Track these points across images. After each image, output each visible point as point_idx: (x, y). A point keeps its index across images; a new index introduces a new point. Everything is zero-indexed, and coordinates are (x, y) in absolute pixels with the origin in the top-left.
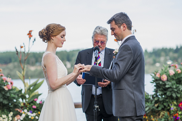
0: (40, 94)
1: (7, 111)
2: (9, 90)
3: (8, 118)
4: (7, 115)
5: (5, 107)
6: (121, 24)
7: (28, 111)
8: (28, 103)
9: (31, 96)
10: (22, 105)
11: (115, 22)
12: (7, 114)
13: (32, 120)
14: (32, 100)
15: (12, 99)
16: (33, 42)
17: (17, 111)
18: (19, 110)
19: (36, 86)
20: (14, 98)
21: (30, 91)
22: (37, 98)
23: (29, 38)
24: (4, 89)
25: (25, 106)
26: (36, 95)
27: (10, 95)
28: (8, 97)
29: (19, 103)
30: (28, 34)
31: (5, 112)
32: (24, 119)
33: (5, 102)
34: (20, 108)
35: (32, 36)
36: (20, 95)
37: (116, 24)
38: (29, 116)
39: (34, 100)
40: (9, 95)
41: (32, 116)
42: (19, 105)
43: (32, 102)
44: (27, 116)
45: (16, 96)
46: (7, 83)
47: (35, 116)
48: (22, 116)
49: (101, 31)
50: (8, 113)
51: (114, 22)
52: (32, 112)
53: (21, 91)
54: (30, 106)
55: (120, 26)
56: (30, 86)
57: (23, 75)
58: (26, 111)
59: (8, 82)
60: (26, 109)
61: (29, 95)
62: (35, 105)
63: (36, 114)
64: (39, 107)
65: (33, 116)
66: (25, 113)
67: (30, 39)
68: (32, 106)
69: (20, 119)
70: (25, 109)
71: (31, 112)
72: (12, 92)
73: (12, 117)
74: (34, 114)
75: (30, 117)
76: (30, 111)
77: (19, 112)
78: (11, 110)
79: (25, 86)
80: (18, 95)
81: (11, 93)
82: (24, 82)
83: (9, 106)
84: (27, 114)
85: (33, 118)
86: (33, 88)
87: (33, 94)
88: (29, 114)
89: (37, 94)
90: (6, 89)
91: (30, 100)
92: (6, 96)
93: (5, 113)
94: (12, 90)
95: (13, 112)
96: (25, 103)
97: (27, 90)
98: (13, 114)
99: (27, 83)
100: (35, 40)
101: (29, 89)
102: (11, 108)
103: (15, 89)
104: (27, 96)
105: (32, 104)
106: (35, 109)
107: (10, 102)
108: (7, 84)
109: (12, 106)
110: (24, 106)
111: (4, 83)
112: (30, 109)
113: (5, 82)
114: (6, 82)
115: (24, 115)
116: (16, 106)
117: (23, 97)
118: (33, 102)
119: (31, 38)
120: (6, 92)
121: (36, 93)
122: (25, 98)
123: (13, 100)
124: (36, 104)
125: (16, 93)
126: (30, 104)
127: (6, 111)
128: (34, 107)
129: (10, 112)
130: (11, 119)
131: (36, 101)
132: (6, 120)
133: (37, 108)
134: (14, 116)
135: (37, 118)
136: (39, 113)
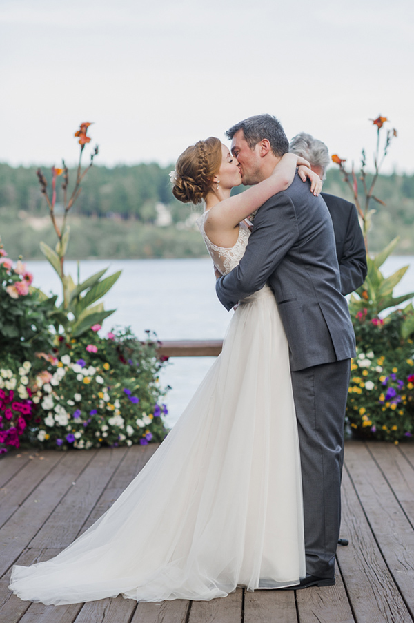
0: (110, 313)
1: (15, 359)
2: (22, 298)
3: (19, 378)
4: (16, 371)
5: (7, 348)
7: (73, 361)
8: (71, 339)
9: (82, 317)
10: (55, 343)
11: (245, 134)
12: (14, 368)
13: (86, 385)
14: (85, 329)
15: (29, 323)
16: (92, 157)
17: (43, 358)
18: (46, 357)
19: (97, 287)
20: (34, 321)
21: (78, 302)
22: (100, 323)
23: (79, 146)
24: (7, 295)
25: (63, 346)
26: (96, 314)
27: (25, 312)
28: (18, 317)
29: (49, 336)
30: (78, 134)
31: (7, 363)
32: (62, 382)
33: (10, 332)
34: (51, 352)
35: (88, 140)
36: (50, 313)
38: (76, 374)
39: (91, 330)
40: (21, 313)
41: (84, 376)
42: (49, 341)
43: (85, 335)
44: (71, 376)
45: (42, 317)
46: (15, 277)
47: (95, 376)
48: (55, 375)
50: (19, 364)
52: (85, 362)
53: (54, 299)
54: (80, 344)
56: (81, 288)
57: (59, 254)
58: (66, 359)
59: (18, 275)
60: (68, 354)
61: (76, 314)
62: (93, 343)
63: (98, 369)
64: (105, 349)
65: (89, 376)
66: (65, 366)
67: (83, 147)
68: (86, 346)
69: (50, 383)
70: (64, 355)
71: (81, 364)
72: (28, 303)
73: (27, 375)
74: (92, 370)
75: (79, 378)
76: (77, 360)
77: (49, 364)
78: (27, 355)
79: (65, 287)
80: (45, 312)
81: (27, 306)
82: (62, 276)
83: (19, 345)
84: (72, 370)
85: (88, 381)
86: (88, 293)
87: (90, 309)
88: (77, 368)
89: (99, 310)
90: (14, 295)
91: (78, 328)
92: (11, 314)
93: (7, 365)
94: (29, 297)
95: (30, 361)
96: (64, 335)
97: (69, 299)
98: (31, 369)
99: (70, 277)
100: (96, 151)
101: (77, 297)
102: (26, 349)
103: (37, 292)
104: (70, 316)
105: (85, 341)
106: (93, 356)
107: (24, 333)
108: (14, 281)
109: (28, 345)
110: (61, 346)
111: (9, 277)
112: (78, 354)
113: (9, 273)
114: (13, 273)
115: (61, 373)
116: (40, 345)
117: (59, 319)
118: (89, 335)
119: (87, 146)
120: (12, 302)
121: (97, 307)
122: (64, 321)
123: (31, 328)
124: (97, 340)
125: (38, 306)
126: (78, 339)
127: (12, 358)
128: (92, 348)
129: (22, 361)
130: (25, 380)
131: (95, 333)
132: (11, 385)
133: (100, 353)
134: (33, 374)
135: (100, 380)
136: (106, 366)
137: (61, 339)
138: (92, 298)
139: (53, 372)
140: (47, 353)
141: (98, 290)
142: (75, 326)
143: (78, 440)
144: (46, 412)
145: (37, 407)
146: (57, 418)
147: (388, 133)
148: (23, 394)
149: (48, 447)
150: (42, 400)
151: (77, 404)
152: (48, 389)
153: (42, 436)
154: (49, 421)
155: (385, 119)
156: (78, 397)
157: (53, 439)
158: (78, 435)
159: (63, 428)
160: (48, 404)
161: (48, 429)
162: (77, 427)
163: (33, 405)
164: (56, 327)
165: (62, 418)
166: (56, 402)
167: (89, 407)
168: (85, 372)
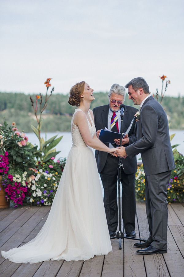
0: (58, 153)
1: (21, 170)
2: (24, 147)
3: (22, 178)
4: (21, 175)
5: (18, 166)
6: (138, 88)
7: (43, 171)
8: (43, 163)
9: (47, 154)
10: (37, 164)
11: (133, 87)
12: (20, 174)
13: (49, 181)
14: (48, 159)
15: (27, 157)
16: (51, 92)
17: (32, 170)
18: (33, 170)
19: (53, 143)
20: (29, 155)
21: (45, 148)
22: (54, 156)
23: (46, 88)
24: (18, 145)
25: (40, 166)
26: (53, 153)
27: (25, 152)
28: (22, 154)
29: (34, 161)
30: (46, 83)
31: (18, 172)
32: (39, 179)
33: (19, 160)
34: (35, 168)
35: (50, 85)
36: (35, 153)
37: (133, 88)
38: (45, 176)
39: (51, 159)
40: (23, 152)
41: (48, 177)
42: (34, 163)
43: (48, 161)
44: (43, 177)
45: (31, 154)
46: (21, 139)
47: (52, 177)
48: (37, 177)
49: (119, 91)
50: (22, 172)
51: (131, 86)
52: (48, 172)
53: (36, 148)
54: (46, 165)
55: (137, 90)
56: (47, 143)
57: (38, 130)
58: (41, 171)
59: (22, 138)
60: (42, 169)
61: (45, 153)
62: (52, 164)
63: (53, 174)
64: (56, 167)
65: (50, 177)
66: (40, 173)
67: (48, 88)
68: (49, 165)
69: (35, 180)
70: (40, 169)
71: (47, 172)
72: (26, 149)
73: (26, 177)
74: (51, 175)
75: (46, 178)
76: (45, 171)
77: (34, 172)
78: (25, 169)
79: (41, 142)
80: (33, 152)
81: (26, 150)
82: (40, 138)
83: (22, 165)
84: (43, 175)
85: (49, 179)
86: (49, 145)
87: (50, 151)
88: (45, 174)
89: (54, 152)
90: (21, 145)
91: (46, 158)
92: (19, 153)
93: (18, 173)
94: (26, 146)
95: (27, 171)
96: (40, 161)
97: (42, 147)
98: (27, 174)
99: (43, 138)
100: (53, 89)
101: (45, 146)
102: (25, 166)
103: (30, 145)
104: (43, 154)
105: (48, 163)
106: (51, 169)
107: (24, 160)
108: (21, 140)
109: (26, 165)
110: (39, 165)
111: (18, 139)
112: (46, 169)
113: (18, 137)
114: (20, 137)
115: (39, 176)
116: (31, 165)
117: (38, 155)
118: (49, 161)
119: (49, 87)
120: (20, 148)
121: (53, 150)
122: (40, 156)
123: (27, 158)
124: (53, 163)
125: (30, 150)
126: (45, 163)
127: (19, 170)
128: (51, 166)
129: (24, 172)
130: (25, 179)
131: (53, 160)
132: (19, 181)
133: (54, 168)
134: (28, 176)
135: (54, 179)
136: (57, 173)
137: (39, 163)
138: (51, 147)
139: (36, 175)
140: (33, 168)
141: (54, 144)
142: (44, 158)
143: (46, 202)
144: (33, 191)
145: (29, 189)
146: (37, 193)
147: (167, 82)
148: (24, 184)
149: (34, 205)
150: (31, 186)
151: (45, 188)
152: (34, 182)
153: (32, 200)
154: (34, 195)
155: (166, 77)
156: (45, 185)
157: (35, 202)
158: (45, 200)
159: (40, 197)
160: (34, 188)
161: (34, 198)
162: (45, 197)
163: (28, 188)
164: (37, 158)
165: (39, 194)
166: (37, 187)
167: (50, 190)
168: (48, 175)
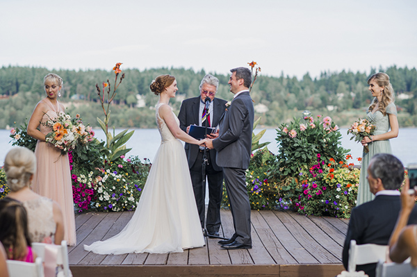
0: (129, 150)
1: (86, 170)
2: (90, 142)
3: (88, 178)
4: (87, 175)
5: (82, 165)
7: (111, 172)
8: (111, 162)
9: (115, 152)
10: (103, 163)
12: (85, 174)
13: (118, 182)
14: (117, 157)
16: (121, 79)
17: (98, 170)
18: (100, 170)
19: (122, 139)
20: (95, 153)
21: (114, 145)
22: (124, 155)
25: (107, 165)
26: (122, 150)
29: (101, 160)
30: (115, 69)
31: (83, 171)
32: (107, 181)
33: (84, 158)
34: (102, 167)
35: (120, 71)
36: (101, 150)
38: (114, 177)
39: (120, 158)
41: (117, 178)
43: (117, 160)
44: (111, 178)
45: (98, 152)
47: (122, 178)
48: (104, 178)
49: (211, 81)
50: (88, 172)
52: (117, 172)
53: (104, 142)
54: (115, 164)
56: (115, 139)
57: (106, 123)
58: (108, 171)
60: (109, 169)
61: (113, 150)
62: (121, 163)
63: (123, 175)
64: (126, 166)
65: (119, 178)
66: (108, 174)
68: (118, 165)
69: (101, 181)
70: (107, 169)
71: (115, 173)
72: (92, 145)
74: (120, 176)
75: (115, 179)
76: (113, 171)
77: (101, 172)
78: (91, 168)
79: (108, 138)
80: (99, 149)
82: (107, 133)
83: (88, 164)
84: (111, 175)
85: (119, 180)
86: (118, 141)
87: (119, 148)
88: (114, 175)
89: (124, 149)
91: (114, 157)
93: (83, 173)
94: (93, 142)
95: (93, 171)
96: (107, 160)
97: (109, 144)
98: (93, 175)
99: (110, 134)
101: (113, 143)
102: (91, 166)
103: (96, 140)
104: (110, 151)
105: (117, 163)
106: (121, 169)
107: (90, 158)
109: (92, 164)
112: (114, 168)
115: (106, 177)
116: (97, 164)
117: (105, 152)
118: (119, 160)
121: (122, 147)
122: (108, 153)
124: (123, 162)
125: (96, 146)
126: (114, 162)
128: (121, 166)
130: (91, 179)
131: (122, 159)
132: (84, 182)
133: (124, 168)
134: (94, 177)
135: (124, 180)
136: (127, 174)
137: (106, 162)
138: (120, 144)
139: (103, 176)
140: (100, 168)
142: (112, 156)
143: (114, 207)
144: (100, 194)
145: (95, 192)
146: (104, 197)
147: (257, 69)
148: (90, 186)
149: (99, 210)
150: (98, 189)
151: (114, 191)
152: (100, 184)
153: (98, 205)
154: (101, 199)
155: (255, 63)
156: (114, 188)
157: (103, 206)
158: (114, 205)
159: (107, 201)
160: (100, 190)
161: (100, 202)
162: (114, 202)
163: (94, 191)
164: (104, 156)
165: (107, 197)
166: (103, 189)
167: (119, 193)
168: (117, 176)
